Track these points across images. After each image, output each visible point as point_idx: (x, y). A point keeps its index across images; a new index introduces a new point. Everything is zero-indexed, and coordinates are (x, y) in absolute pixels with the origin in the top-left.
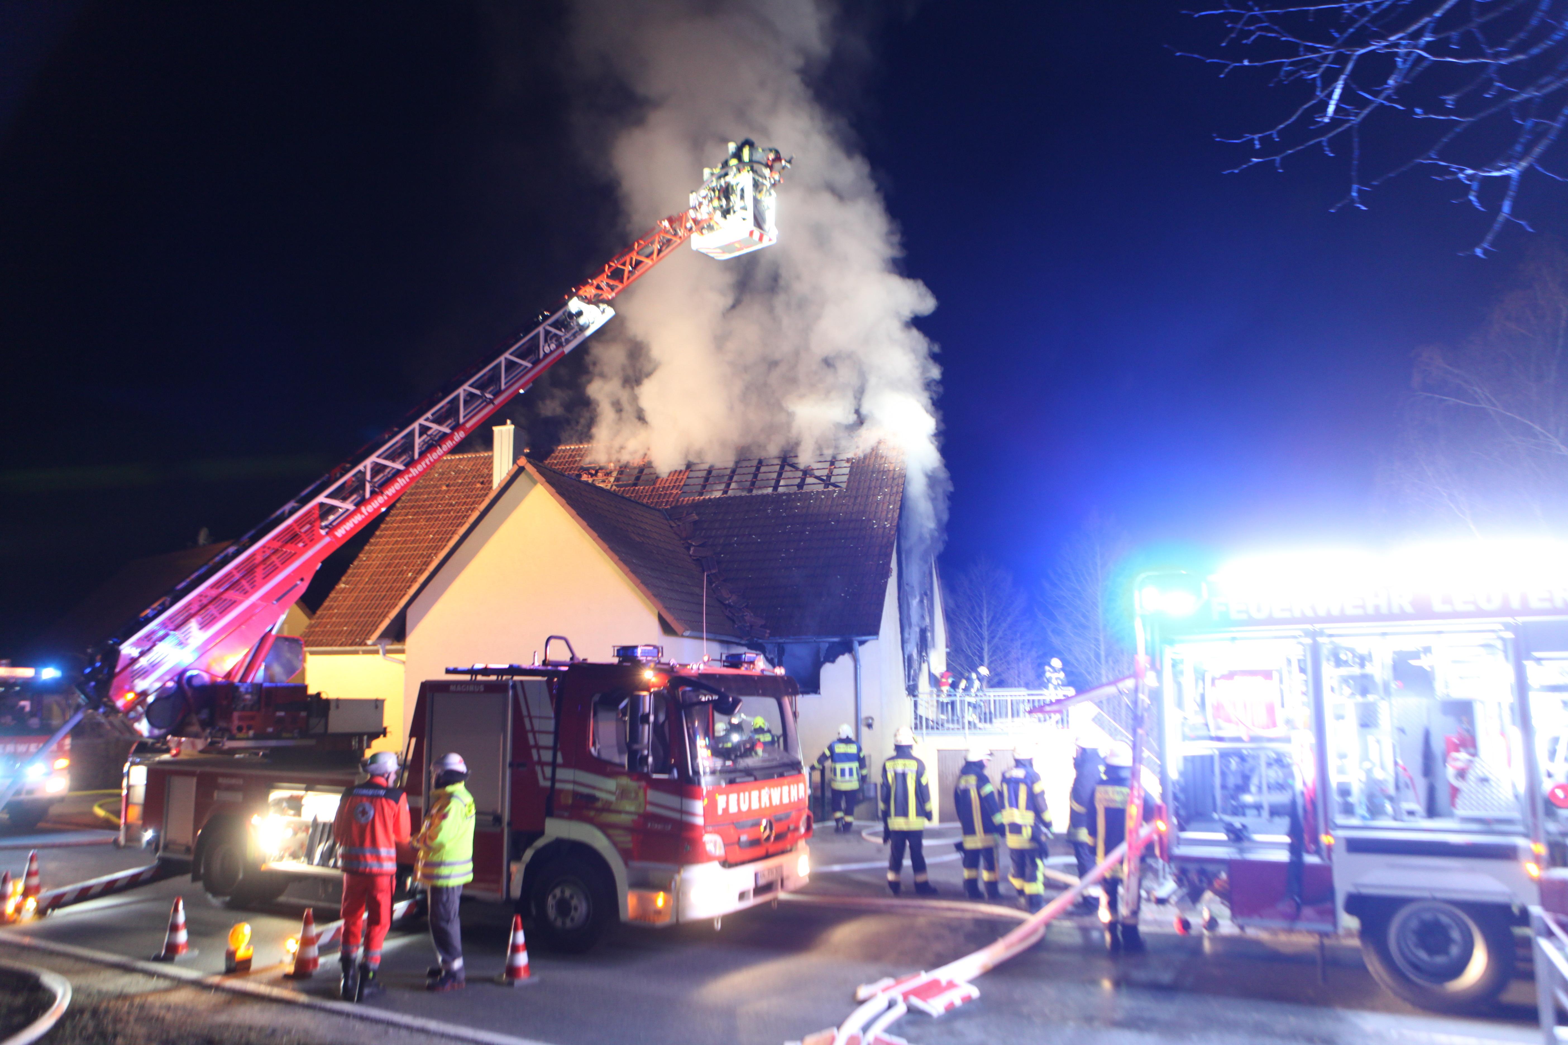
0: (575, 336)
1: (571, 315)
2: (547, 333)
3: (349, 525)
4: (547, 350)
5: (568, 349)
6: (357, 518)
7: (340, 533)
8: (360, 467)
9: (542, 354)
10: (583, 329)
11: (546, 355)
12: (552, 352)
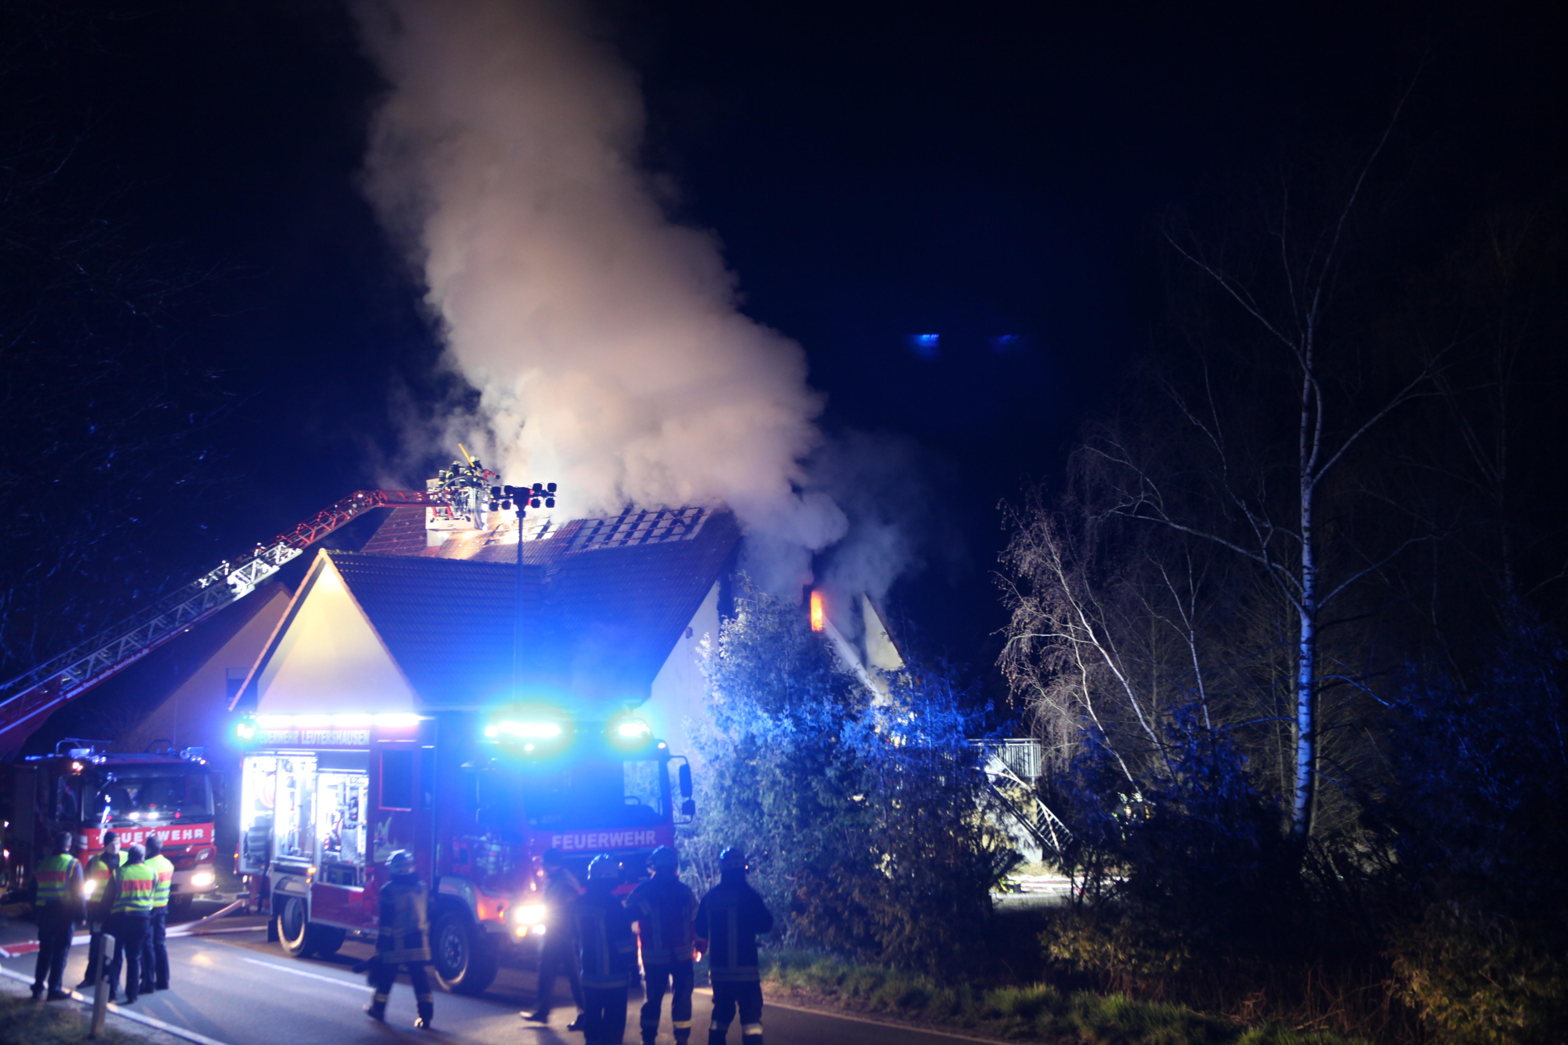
0: (227, 600)
1: (227, 586)
2: (211, 594)
3: (75, 692)
4: (208, 606)
5: (221, 607)
6: (80, 689)
7: (69, 696)
8: (88, 658)
9: (203, 608)
10: (234, 595)
11: (207, 610)
12: (210, 608)
